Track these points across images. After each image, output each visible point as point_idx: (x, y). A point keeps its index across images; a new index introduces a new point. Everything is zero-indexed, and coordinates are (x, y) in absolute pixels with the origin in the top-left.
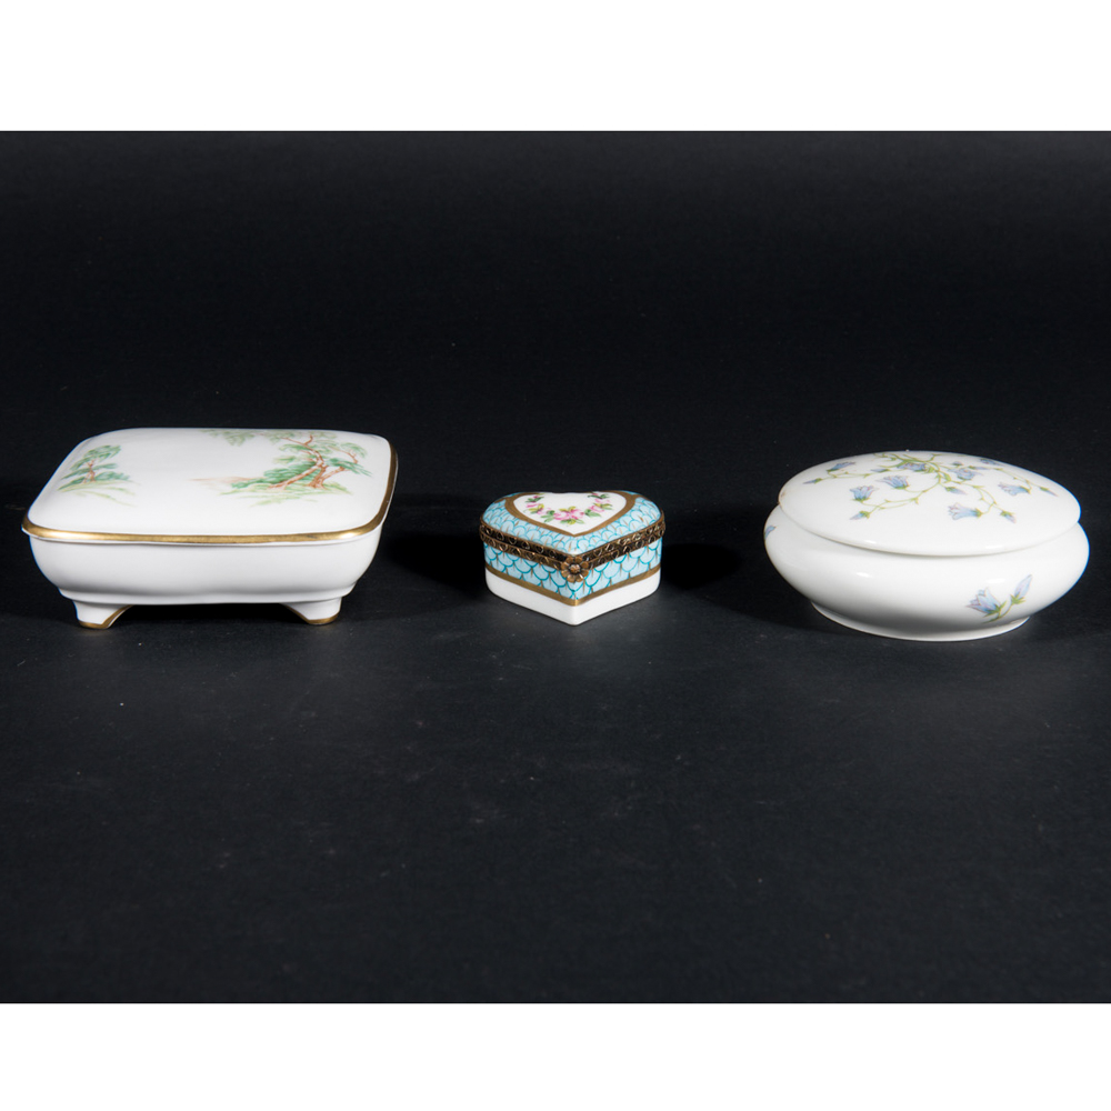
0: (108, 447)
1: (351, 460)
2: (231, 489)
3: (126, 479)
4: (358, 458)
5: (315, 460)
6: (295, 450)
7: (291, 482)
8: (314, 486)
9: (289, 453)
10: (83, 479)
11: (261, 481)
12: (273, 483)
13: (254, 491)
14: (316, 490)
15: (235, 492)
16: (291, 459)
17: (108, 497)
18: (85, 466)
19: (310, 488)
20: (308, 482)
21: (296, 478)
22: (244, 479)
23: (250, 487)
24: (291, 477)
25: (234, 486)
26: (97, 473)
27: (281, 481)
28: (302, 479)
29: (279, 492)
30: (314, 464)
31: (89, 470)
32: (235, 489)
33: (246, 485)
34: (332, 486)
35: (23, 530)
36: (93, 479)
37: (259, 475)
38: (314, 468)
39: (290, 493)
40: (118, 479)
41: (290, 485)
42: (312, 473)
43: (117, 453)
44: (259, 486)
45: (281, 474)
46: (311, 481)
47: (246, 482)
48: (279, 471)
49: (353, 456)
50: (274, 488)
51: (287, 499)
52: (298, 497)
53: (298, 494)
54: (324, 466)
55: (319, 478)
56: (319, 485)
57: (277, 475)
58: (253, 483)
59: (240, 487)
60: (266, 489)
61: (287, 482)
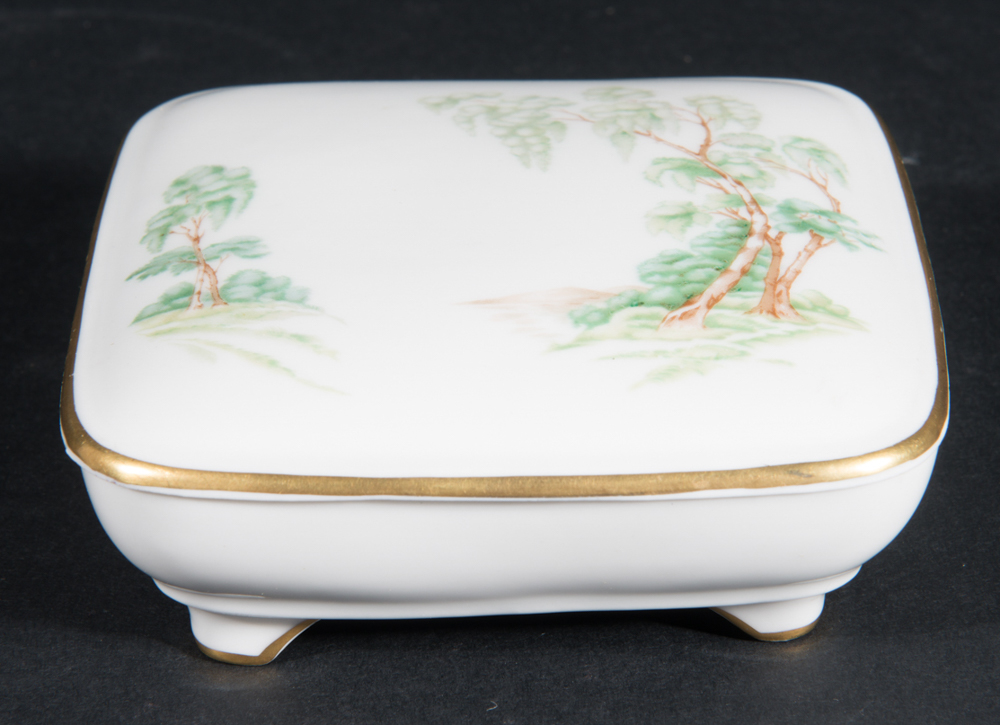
0: (218, 170)
1: (826, 206)
2: (570, 332)
3: (301, 300)
4: (835, 189)
5: (743, 213)
6: (683, 177)
7: (713, 303)
8: (773, 312)
9: (678, 192)
10: (189, 292)
11: (639, 303)
12: (670, 305)
13: (628, 336)
14: (783, 326)
15: (581, 341)
16: (687, 215)
17: (273, 363)
18: (177, 242)
19: (763, 319)
20: (754, 298)
21: (720, 284)
22: (596, 296)
23: (620, 319)
24: (707, 282)
25: (577, 322)
26: (227, 268)
27: (689, 300)
28: (734, 287)
29: (686, 335)
30: (746, 231)
31: (193, 259)
32: (583, 327)
33: (606, 316)
34: (814, 308)
35: (69, 451)
36: (219, 297)
37: (627, 280)
38: (753, 243)
39: (720, 338)
40: (281, 298)
41: (713, 312)
42: (752, 262)
43: (250, 196)
44: (637, 317)
45: (681, 274)
46: (761, 294)
47: (601, 305)
48: (671, 262)
49: (824, 188)
50: (677, 324)
51: (717, 358)
52: (743, 354)
53: (742, 343)
54: (773, 234)
55: (775, 283)
56: (781, 307)
57: (673, 278)
58: (619, 308)
59: (591, 325)
60: (657, 328)
61: (702, 302)
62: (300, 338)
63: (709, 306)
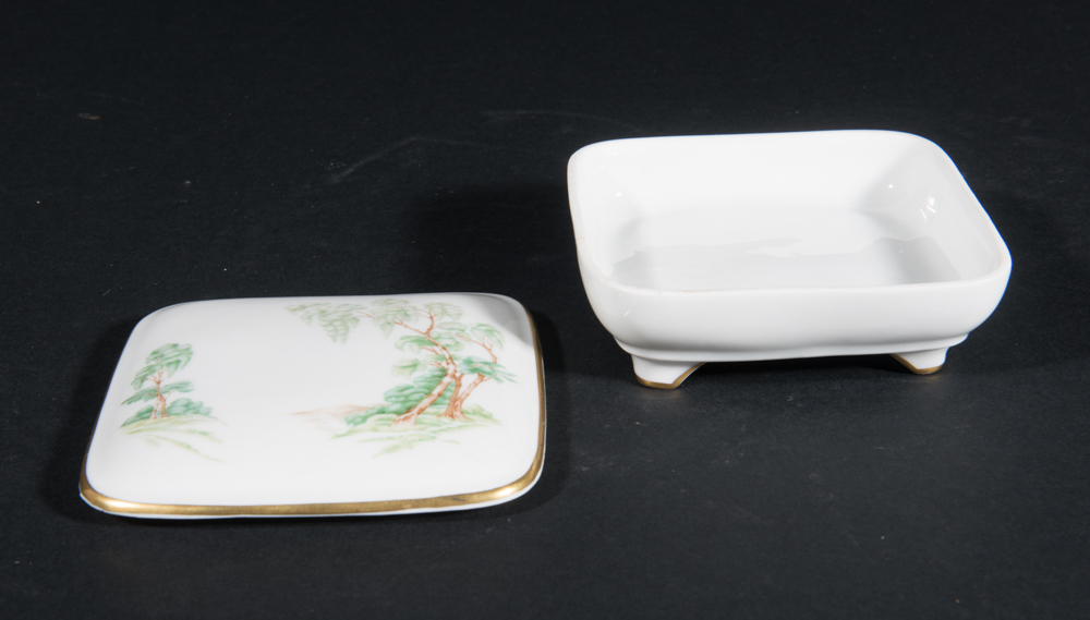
0: (175, 346)
1: (489, 359)
2: (344, 428)
3: (207, 414)
4: (496, 351)
5: (444, 364)
6: (415, 346)
7: (421, 411)
8: (452, 416)
9: (411, 353)
10: (150, 410)
11: (382, 412)
12: (398, 413)
13: (375, 430)
14: (456, 423)
15: (350, 433)
16: (414, 366)
17: (189, 447)
18: (149, 384)
19: (446, 420)
20: (443, 409)
21: (426, 401)
22: (361, 409)
23: (371, 421)
24: (419, 401)
25: (349, 422)
26: (171, 398)
27: (409, 410)
28: (433, 403)
29: (406, 428)
30: (444, 373)
31: (156, 393)
32: (351, 425)
33: (364, 419)
34: (474, 413)
35: (81, 495)
36: (165, 413)
37: (377, 400)
38: (447, 380)
39: (423, 429)
40: (197, 413)
41: (421, 416)
42: (445, 390)
43: (189, 359)
44: (381, 420)
45: (407, 397)
46: (446, 406)
47: (363, 414)
48: (402, 391)
49: (490, 350)
50: (401, 422)
51: (420, 440)
52: (434, 438)
53: (434, 432)
54: (458, 375)
55: (455, 400)
56: (457, 413)
57: (402, 399)
58: (372, 415)
59: (356, 424)
60: (390, 425)
61: (415, 411)
62: (204, 434)
63: (419, 413)
